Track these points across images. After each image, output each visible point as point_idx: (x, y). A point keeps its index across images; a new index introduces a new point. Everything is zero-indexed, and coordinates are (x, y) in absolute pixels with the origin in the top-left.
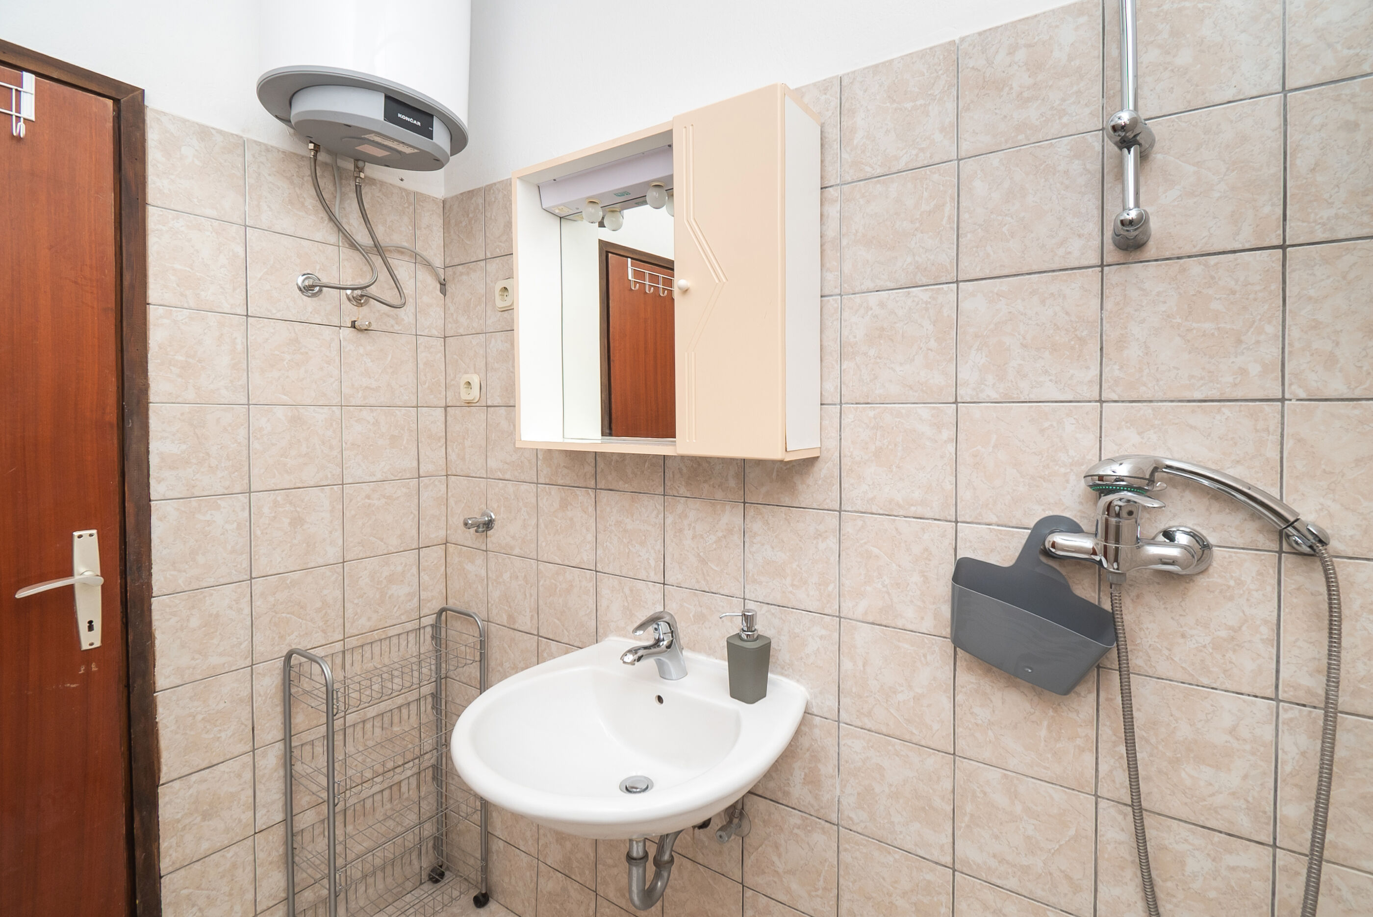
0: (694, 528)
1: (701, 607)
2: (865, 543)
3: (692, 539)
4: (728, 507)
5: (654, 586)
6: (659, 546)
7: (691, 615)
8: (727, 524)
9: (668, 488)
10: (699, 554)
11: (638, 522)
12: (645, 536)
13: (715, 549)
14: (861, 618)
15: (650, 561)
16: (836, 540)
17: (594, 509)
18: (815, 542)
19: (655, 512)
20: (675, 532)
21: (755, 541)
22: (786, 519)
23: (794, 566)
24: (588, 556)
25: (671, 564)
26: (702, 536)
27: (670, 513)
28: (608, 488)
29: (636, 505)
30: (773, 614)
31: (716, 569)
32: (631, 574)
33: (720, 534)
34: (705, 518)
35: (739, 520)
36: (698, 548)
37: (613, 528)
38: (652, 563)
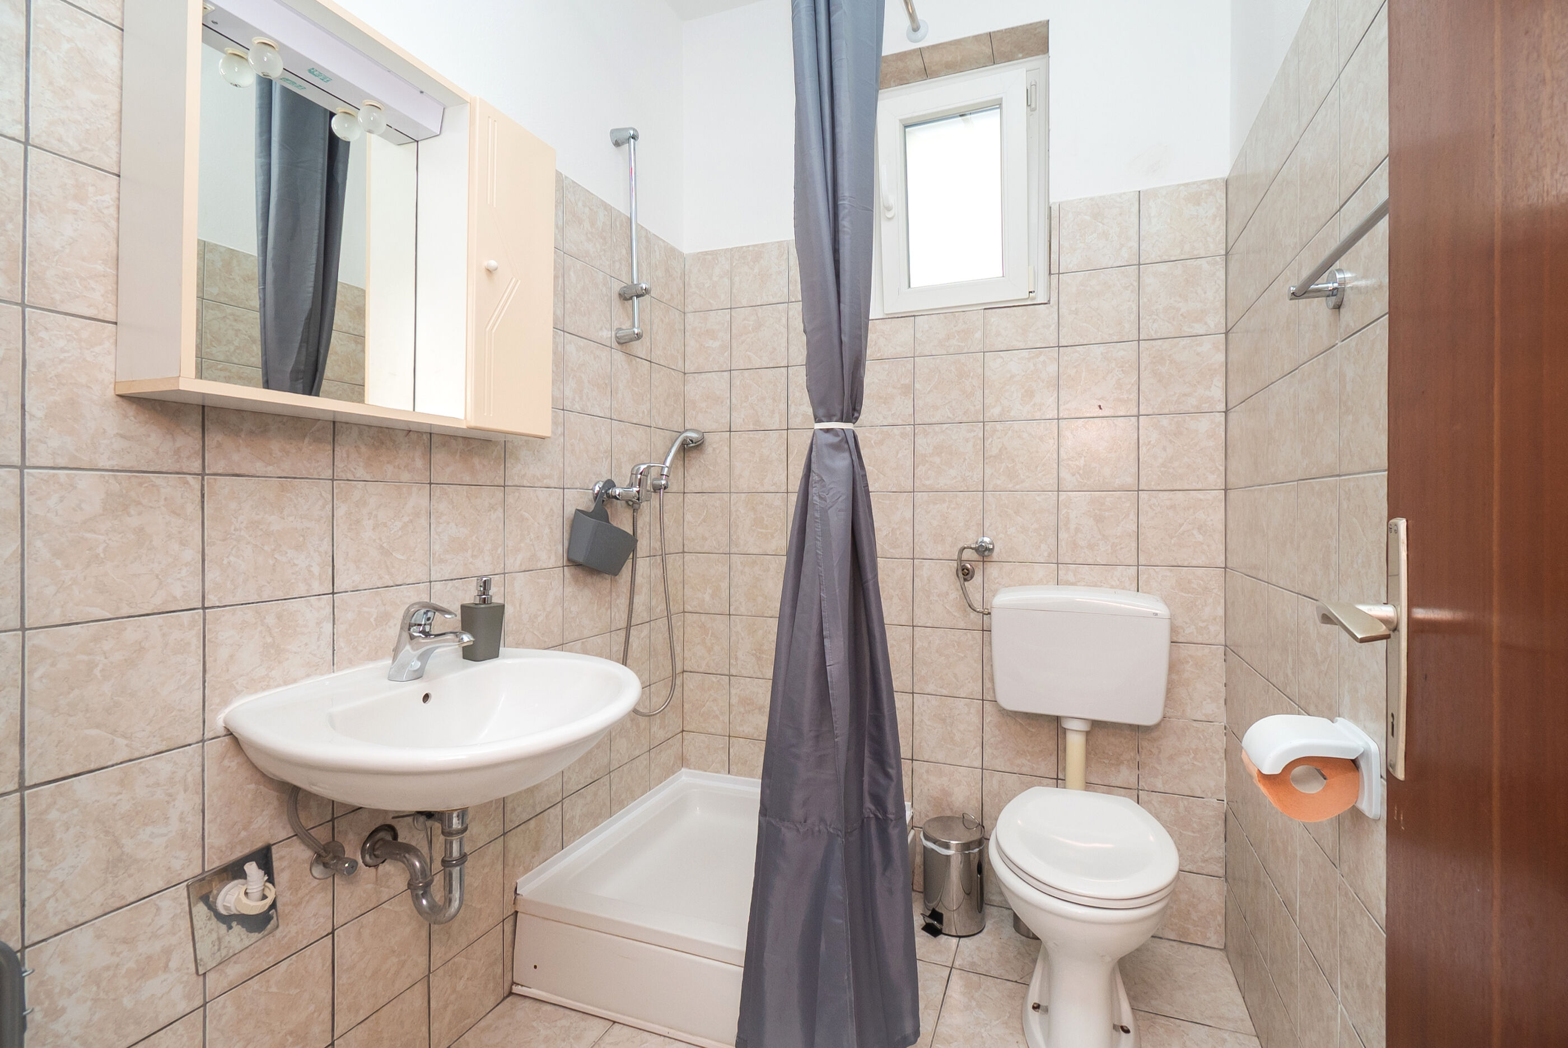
0: (376, 516)
1: (385, 605)
2: (520, 510)
3: (374, 529)
4: (415, 489)
5: (319, 599)
6: (326, 545)
7: (372, 620)
8: (414, 507)
9: (339, 470)
10: (381, 546)
11: (291, 519)
12: (303, 536)
13: (401, 537)
14: (518, 570)
15: (312, 569)
16: (502, 511)
17: (199, 508)
18: (488, 514)
19: (320, 503)
20: (351, 525)
21: (441, 521)
22: (467, 497)
23: (474, 538)
24: (184, 587)
25: (344, 565)
26: (385, 525)
27: (343, 502)
28: (231, 472)
29: (288, 495)
30: (457, 588)
31: (402, 557)
32: (280, 595)
33: (406, 519)
34: (389, 503)
35: (424, 502)
36: (380, 539)
37: (243, 533)
38: (316, 570)
